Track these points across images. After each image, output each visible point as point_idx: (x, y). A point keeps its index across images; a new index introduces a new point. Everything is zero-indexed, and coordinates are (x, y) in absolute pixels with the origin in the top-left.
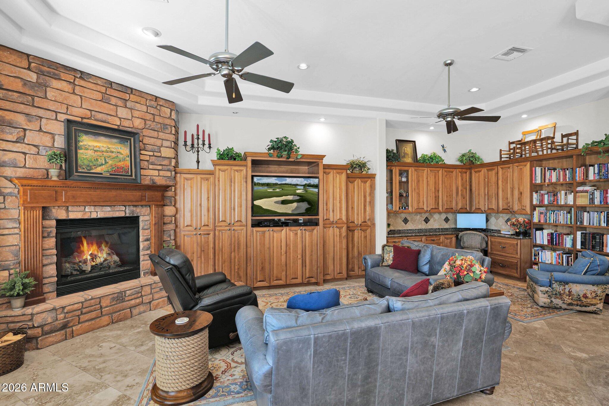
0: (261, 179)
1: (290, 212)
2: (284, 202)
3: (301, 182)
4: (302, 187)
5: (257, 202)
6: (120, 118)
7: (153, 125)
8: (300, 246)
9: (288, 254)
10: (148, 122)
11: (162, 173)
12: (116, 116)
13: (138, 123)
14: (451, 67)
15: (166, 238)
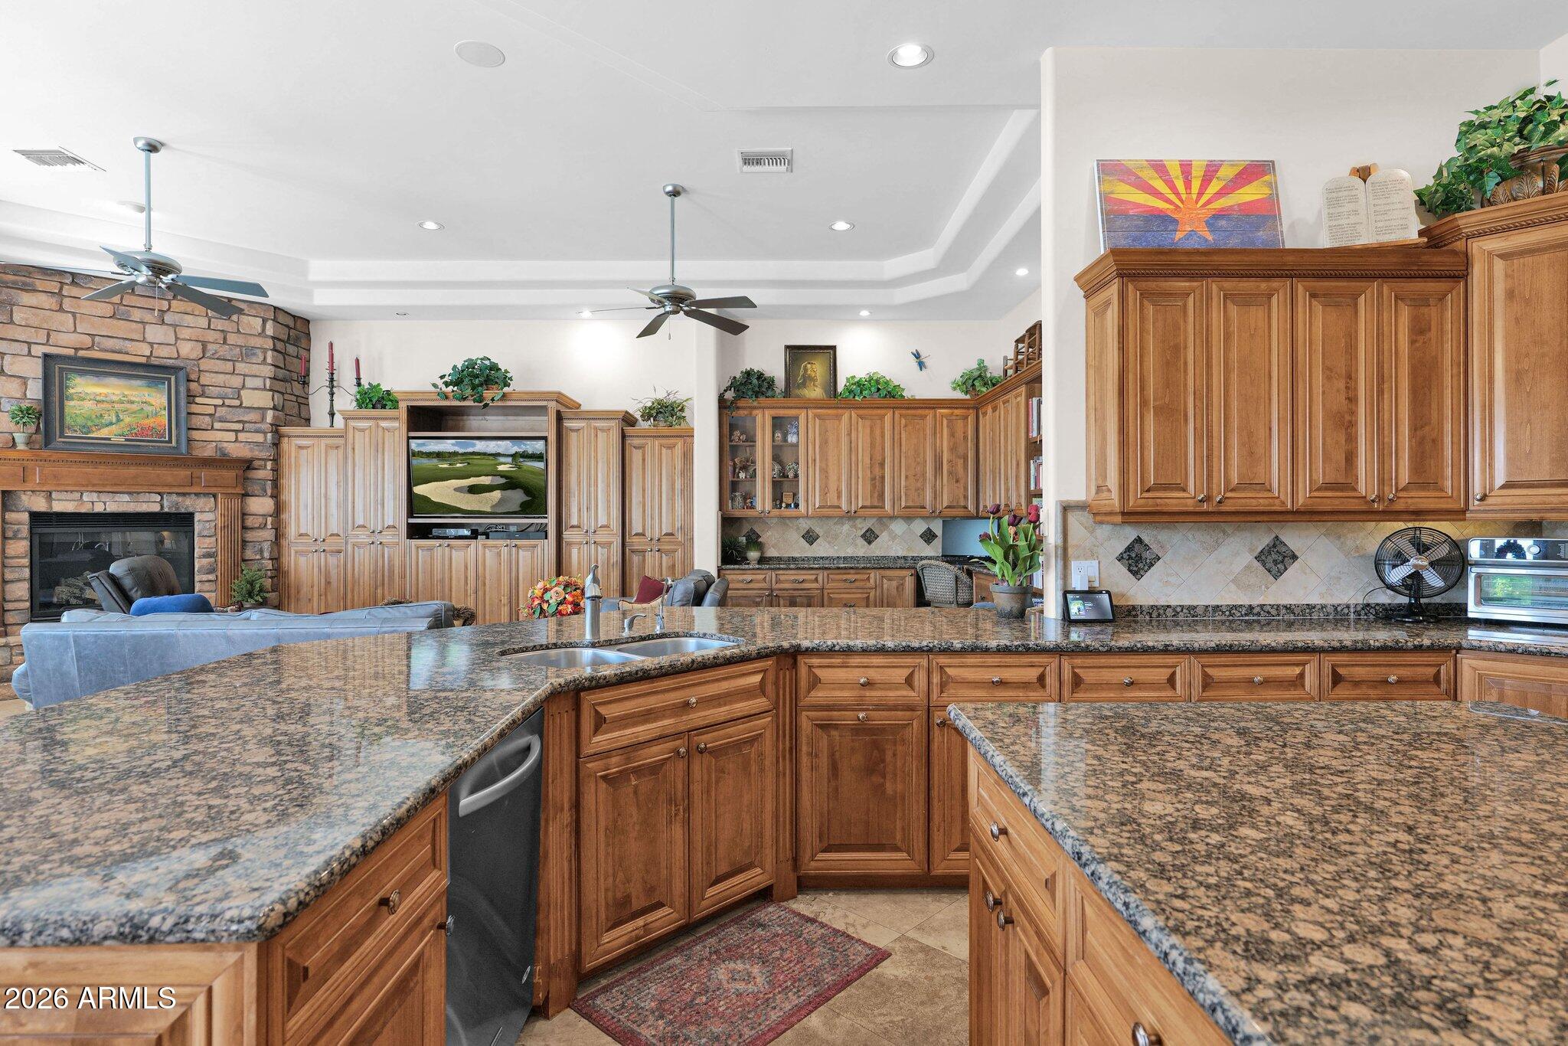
0: (424, 444)
1: (489, 510)
2: (473, 490)
3: (506, 449)
4: (510, 460)
5: (419, 490)
6: (151, 344)
7: (224, 351)
8: (505, 580)
9: (480, 593)
10: (210, 347)
11: (242, 436)
12: (144, 340)
13: (188, 350)
14: (677, 199)
15: (249, 554)
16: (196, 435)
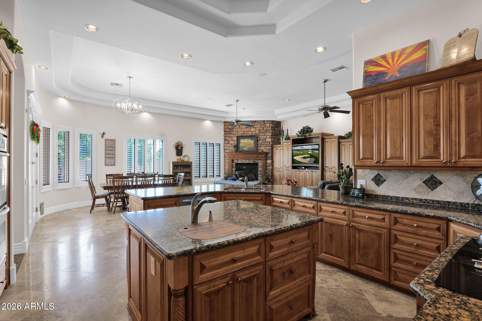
0: (295, 148)
1: (308, 162)
2: (304, 158)
4: (311, 150)
5: (295, 158)
6: (252, 132)
7: (263, 131)
10: (261, 131)
11: (266, 148)
12: (251, 131)
13: (257, 132)
14: (326, 83)
15: (267, 171)
16: (259, 148)
